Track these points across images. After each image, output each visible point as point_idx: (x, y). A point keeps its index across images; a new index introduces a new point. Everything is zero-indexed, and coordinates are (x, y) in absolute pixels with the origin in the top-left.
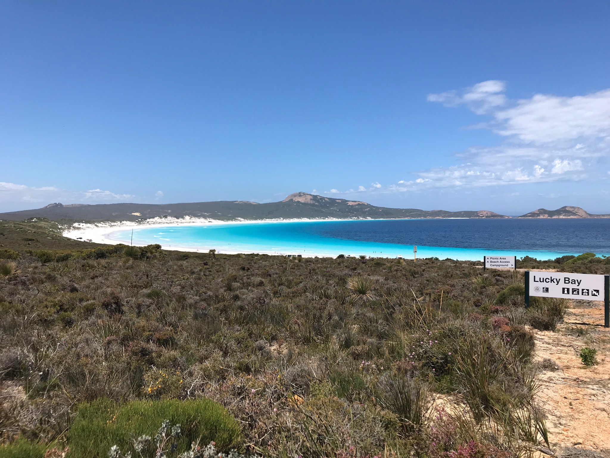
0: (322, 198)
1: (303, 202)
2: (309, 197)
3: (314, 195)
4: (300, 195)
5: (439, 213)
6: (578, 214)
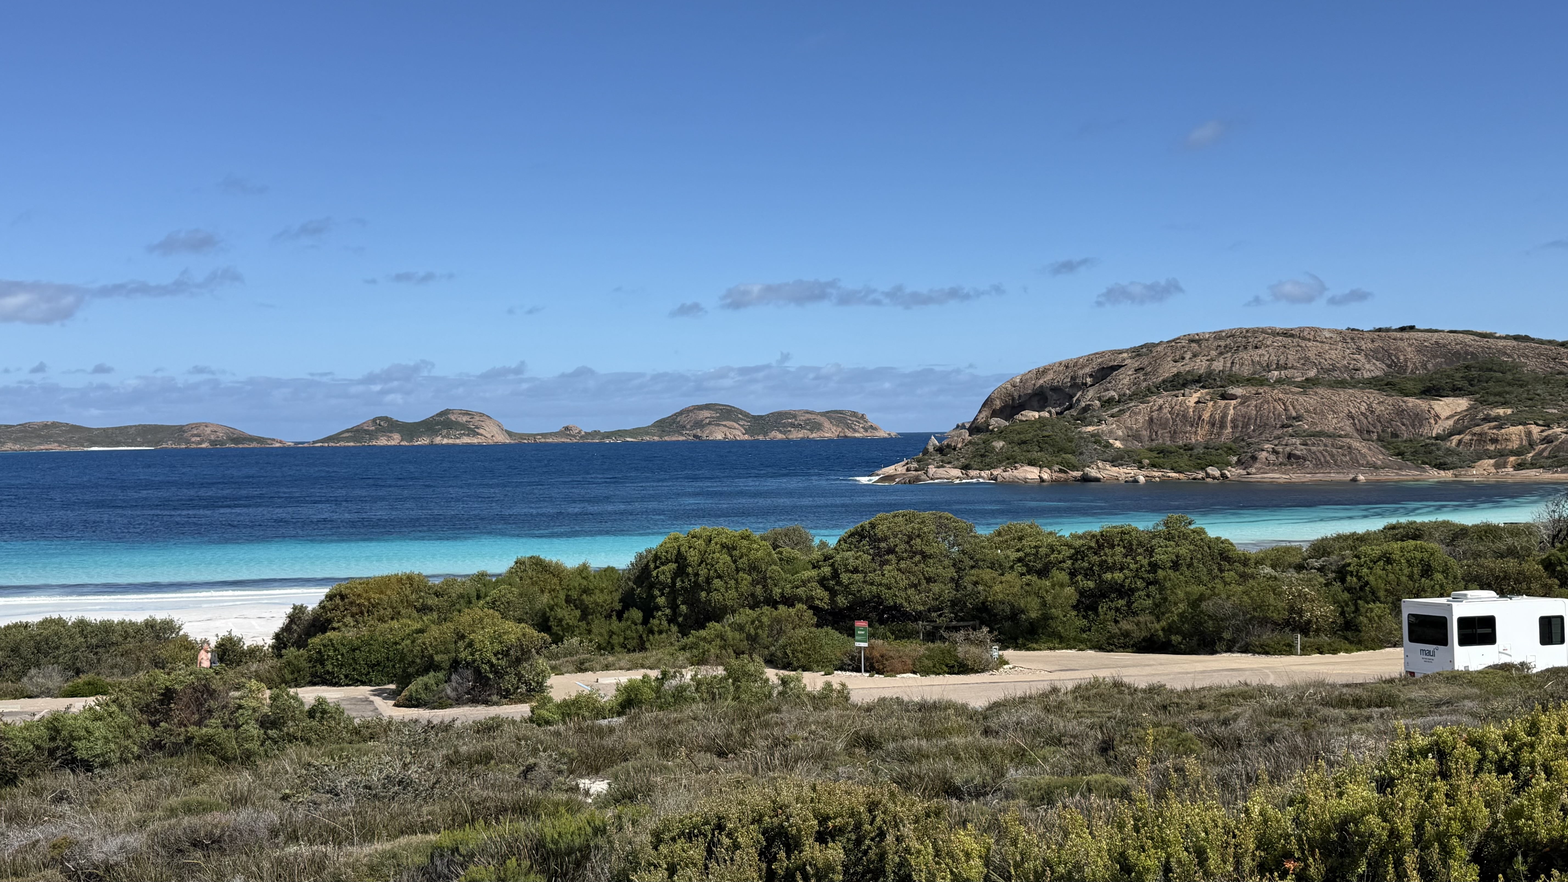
5: (47, 431)
6: (481, 431)
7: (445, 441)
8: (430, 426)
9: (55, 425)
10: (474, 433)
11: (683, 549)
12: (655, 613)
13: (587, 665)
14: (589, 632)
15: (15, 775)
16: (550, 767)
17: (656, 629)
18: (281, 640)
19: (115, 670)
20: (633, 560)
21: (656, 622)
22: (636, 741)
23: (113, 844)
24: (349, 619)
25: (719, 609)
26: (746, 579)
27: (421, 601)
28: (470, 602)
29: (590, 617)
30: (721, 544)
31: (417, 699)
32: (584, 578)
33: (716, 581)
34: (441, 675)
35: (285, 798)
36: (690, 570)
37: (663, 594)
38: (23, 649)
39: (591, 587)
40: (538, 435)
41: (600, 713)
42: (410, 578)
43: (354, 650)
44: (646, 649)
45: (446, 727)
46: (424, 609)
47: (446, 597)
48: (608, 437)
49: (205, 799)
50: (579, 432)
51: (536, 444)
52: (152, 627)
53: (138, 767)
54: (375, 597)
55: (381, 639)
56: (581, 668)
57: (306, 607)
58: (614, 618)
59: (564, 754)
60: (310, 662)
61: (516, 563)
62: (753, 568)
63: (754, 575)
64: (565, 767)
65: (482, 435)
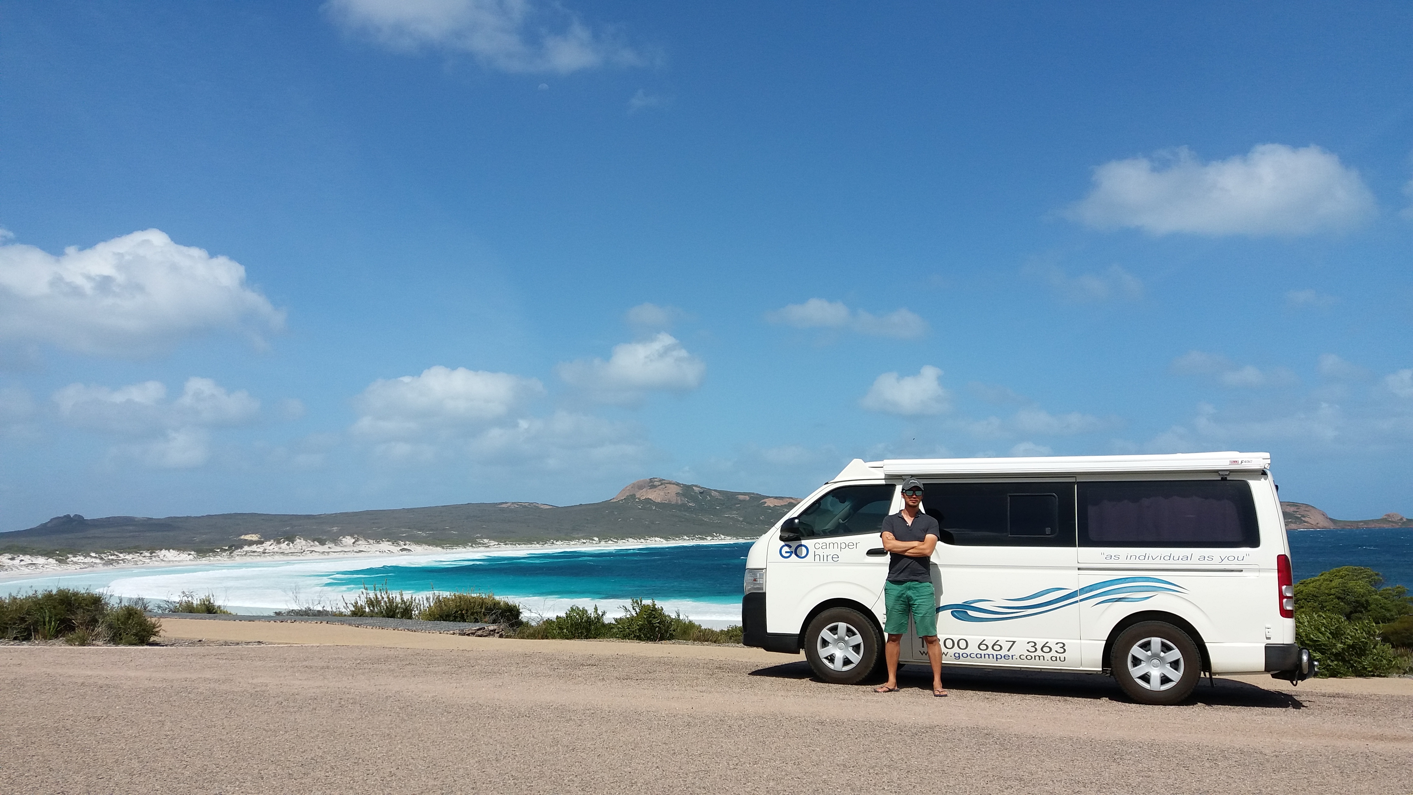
0: (705, 492)
1: (659, 500)
2: (674, 490)
3: (684, 485)
4: (652, 484)
6: (1307, 519)
50: (1401, 519)
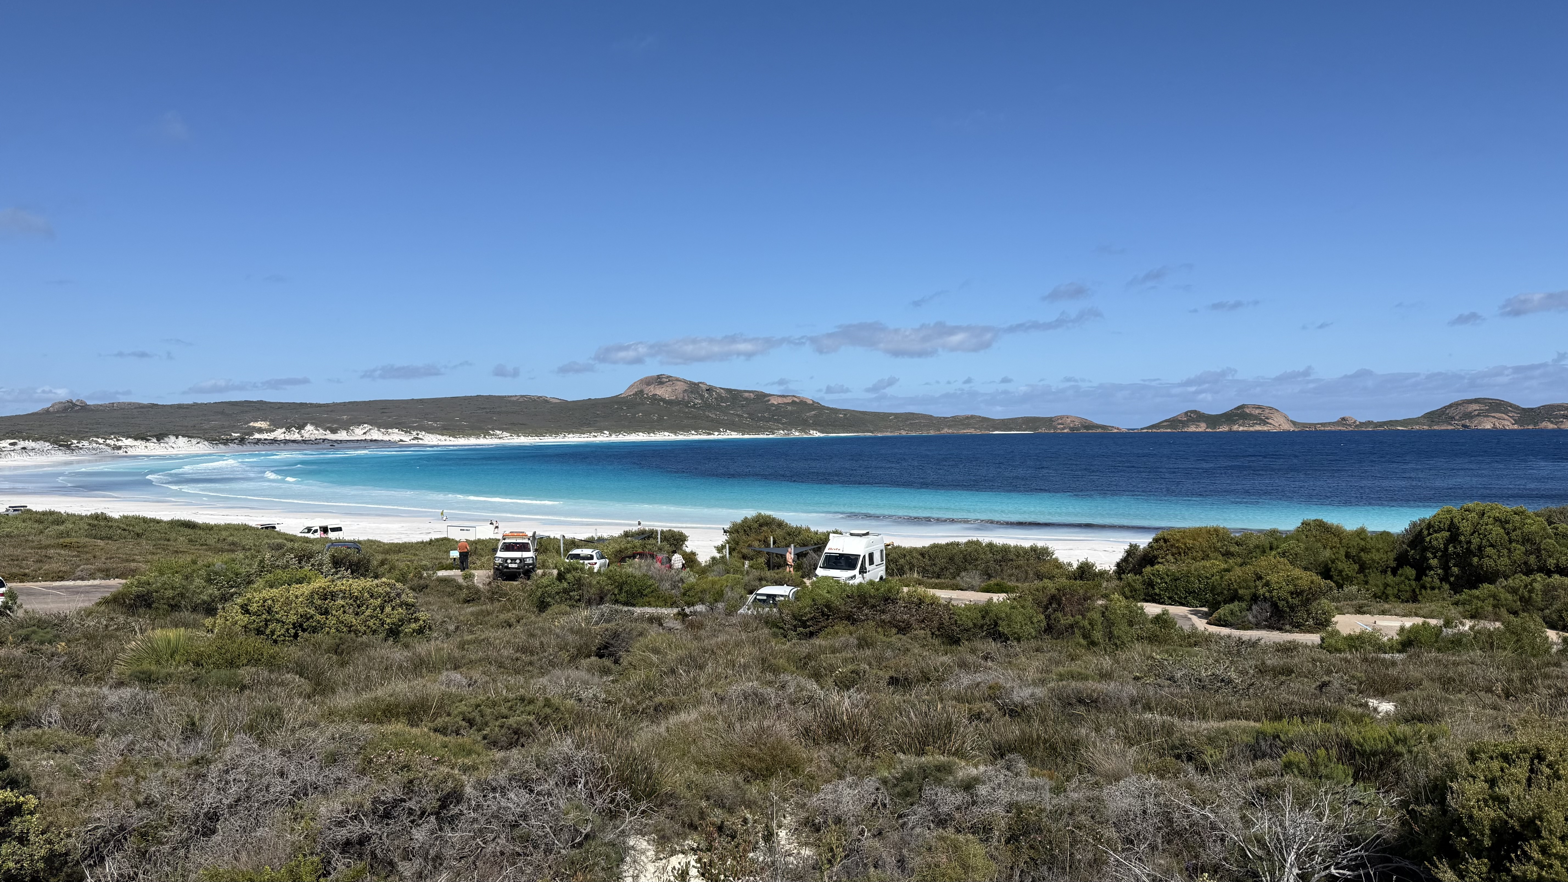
0: (711, 389)
1: (667, 397)
3: (691, 382)
4: (659, 380)
5: (967, 421)
6: (1270, 421)
7: (1241, 429)
8: (1230, 417)
9: (972, 417)
10: (1264, 422)
11: (1456, 520)
12: (1427, 572)
13: (1365, 609)
14: (1366, 583)
15: (959, 638)
16: (1342, 685)
17: (1428, 585)
18: (1121, 567)
19: (1012, 578)
20: (1407, 527)
21: (1429, 579)
22: (1418, 675)
23: (1026, 692)
24: (1170, 557)
25: (1491, 573)
26: (1519, 550)
27: (1225, 548)
28: (1264, 552)
29: (1367, 571)
30: (1494, 518)
31: (1225, 621)
32: (1362, 539)
33: (1488, 549)
34: (1244, 605)
35: (1136, 679)
36: (1462, 538)
37: (1435, 557)
38: (956, 559)
39: (1369, 546)
40: (1318, 424)
41: (1381, 648)
42: (1216, 530)
43: (1176, 580)
44: (1419, 601)
45: (1254, 644)
46: (1228, 554)
47: (1244, 547)
48: (1380, 426)
49: (1083, 671)
50: (1355, 422)
51: (1316, 431)
52: (1035, 551)
53: (1033, 643)
54: (1190, 542)
55: (1196, 573)
56: (1360, 610)
57: (1139, 546)
58: (1389, 573)
59: (1353, 677)
60: (1144, 585)
61: (1303, 524)
62: (1526, 540)
63: (1528, 547)
64: (1356, 687)
65: (1271, 424)
